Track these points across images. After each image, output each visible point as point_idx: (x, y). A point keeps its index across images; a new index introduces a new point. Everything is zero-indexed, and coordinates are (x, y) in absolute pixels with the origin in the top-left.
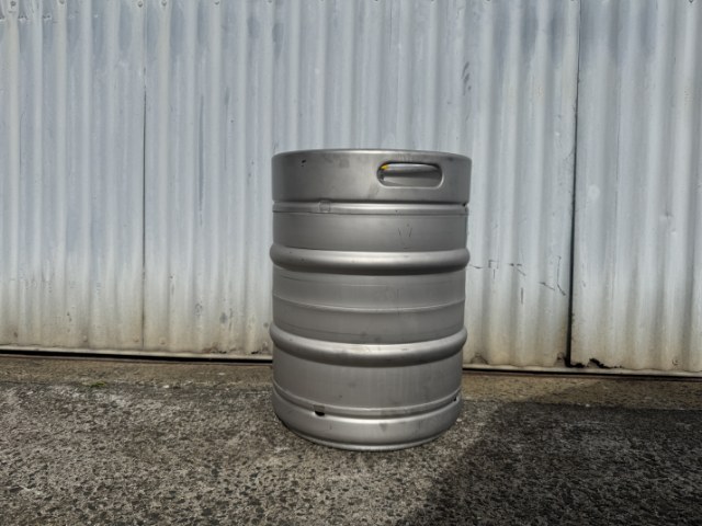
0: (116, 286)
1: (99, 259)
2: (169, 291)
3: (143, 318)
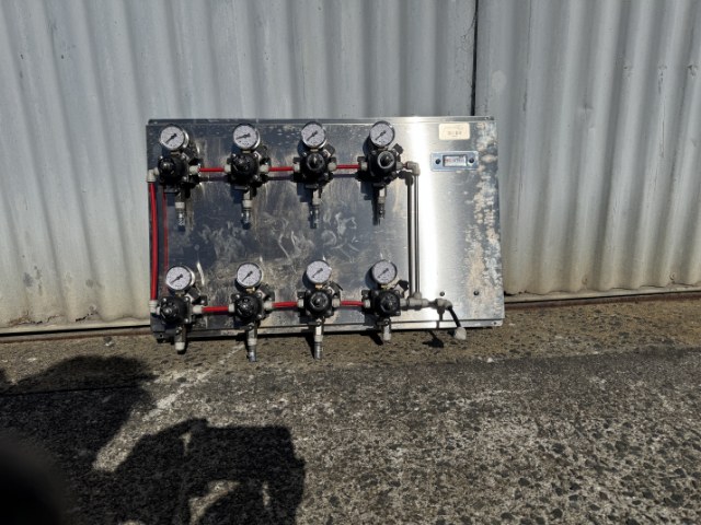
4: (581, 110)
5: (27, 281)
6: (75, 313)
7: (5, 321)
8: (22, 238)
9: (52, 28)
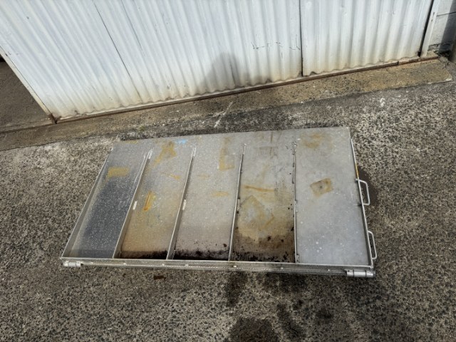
0: (122, 85)
1: (111, 77)
2: (144, 83)
3: (138, 93)
4: (341, 8)
5: (168, 88)
6: (182, 95)
7: (164, 99)
8: (165, 77)
9: (163, 16)
